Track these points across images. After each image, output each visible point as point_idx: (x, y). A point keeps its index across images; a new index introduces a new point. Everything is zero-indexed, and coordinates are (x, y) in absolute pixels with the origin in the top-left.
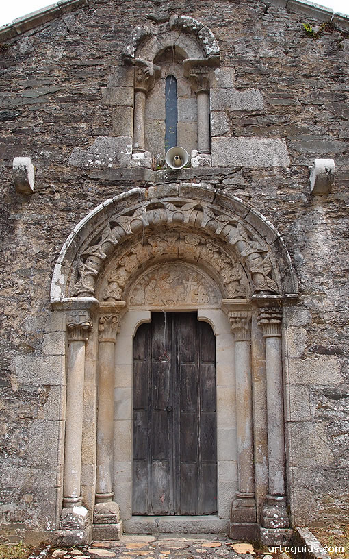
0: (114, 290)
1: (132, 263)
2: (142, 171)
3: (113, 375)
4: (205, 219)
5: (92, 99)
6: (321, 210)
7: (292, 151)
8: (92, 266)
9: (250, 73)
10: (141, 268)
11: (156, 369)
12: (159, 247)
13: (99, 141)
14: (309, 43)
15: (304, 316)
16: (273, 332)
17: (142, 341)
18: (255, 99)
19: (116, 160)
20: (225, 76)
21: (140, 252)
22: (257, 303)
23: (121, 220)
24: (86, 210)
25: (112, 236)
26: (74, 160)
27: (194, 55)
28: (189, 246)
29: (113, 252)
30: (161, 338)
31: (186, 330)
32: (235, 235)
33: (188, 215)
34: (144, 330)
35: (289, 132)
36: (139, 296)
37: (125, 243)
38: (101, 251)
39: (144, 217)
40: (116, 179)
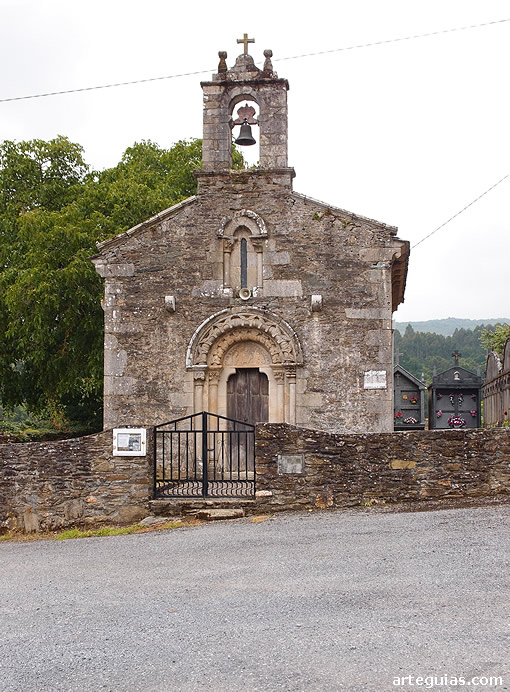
0: (216, 359)
1: (224, 345)
2: (228, 300)
3: (217, 402)
4: (260, 324)
5: (202, 258)
6: (317, 319)
7: (304, 288)
8: (205, 348)
9: (285, 241)
10: (230, 346)
11: (239, 398)
12: (238, 336)
13: (207, 283)
14: (316, 223)
15: (307, 373)
16: (292, 381)
17: (232, 384)
18: (286, 258)
19: (215, 294)
20: (270, 244)
21: (229, 340)
22: (286, 367)
23: (218, 325)
24: (201, 321)
25: (214, 333)
26: (194, 294)
27: (255, 232)
28: (253, 335)
29: (215, 341)
30: (241, 382)
31: (254, 378)
32: (275, 332)
33: (252, 322)
34: (232, 378)
35: (304, 277)
36: (229, 361)
37: (221, 335)
38: (208, 341)
39: (230, 323)
40: (216, 303)
